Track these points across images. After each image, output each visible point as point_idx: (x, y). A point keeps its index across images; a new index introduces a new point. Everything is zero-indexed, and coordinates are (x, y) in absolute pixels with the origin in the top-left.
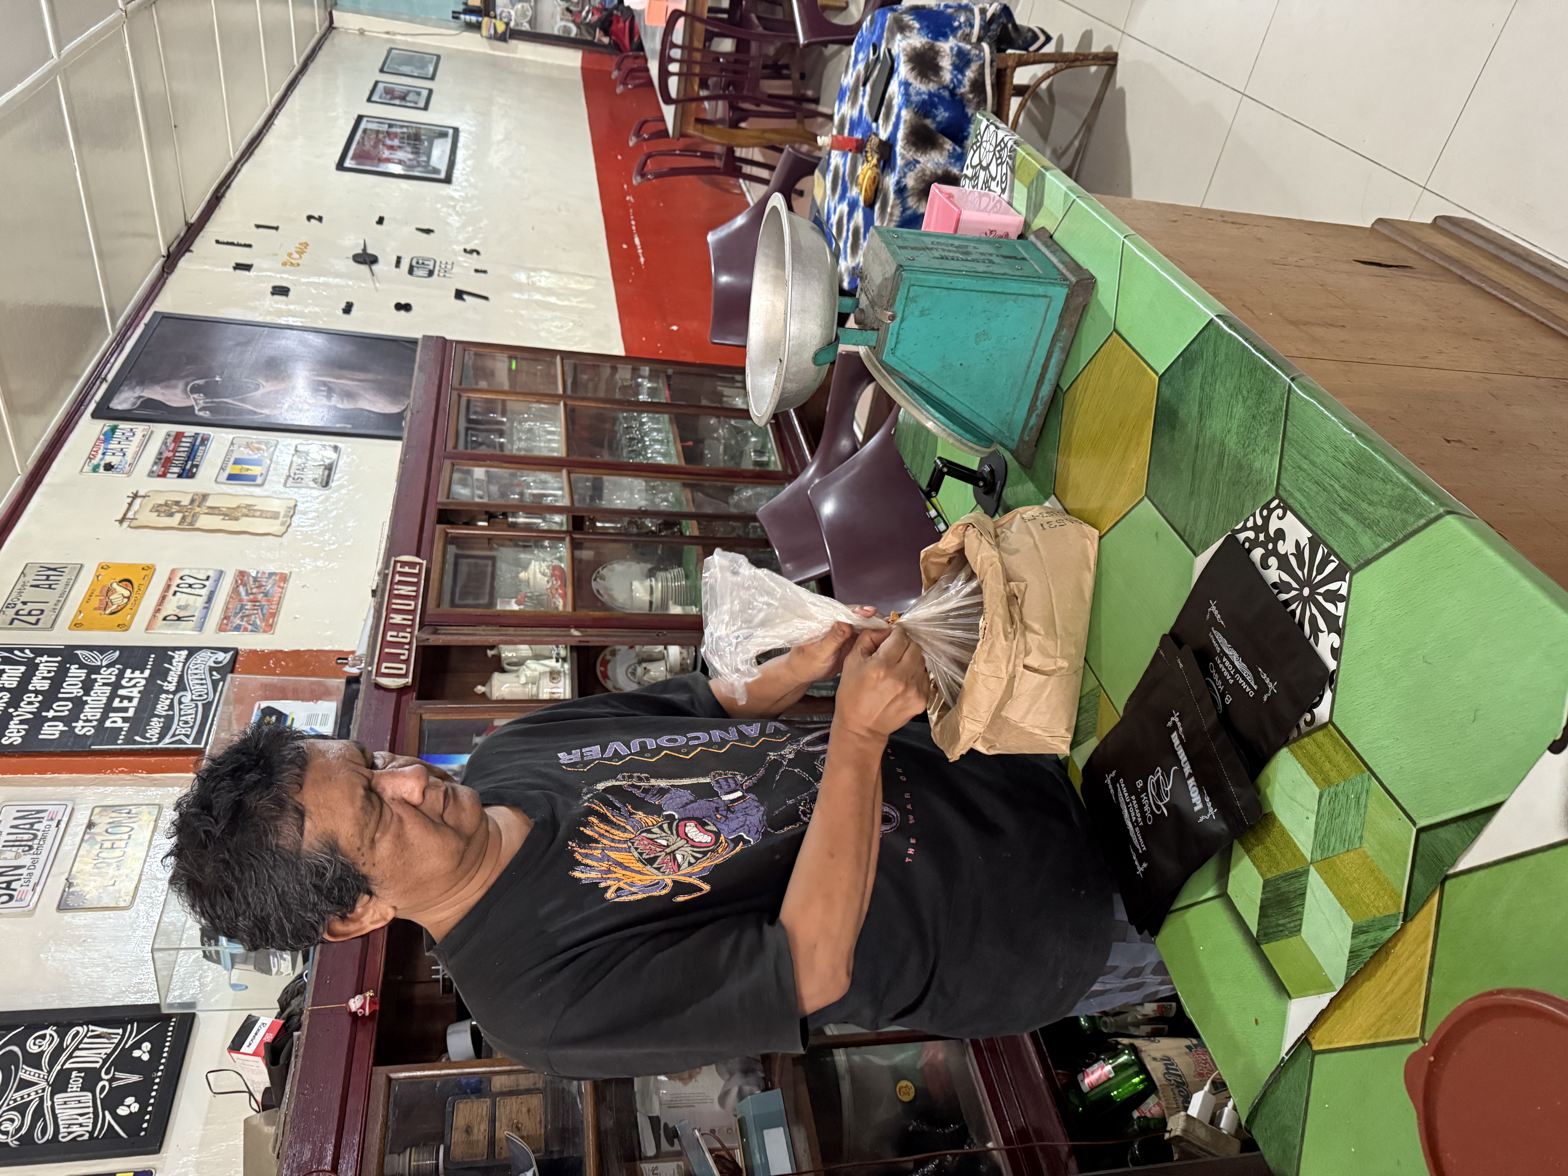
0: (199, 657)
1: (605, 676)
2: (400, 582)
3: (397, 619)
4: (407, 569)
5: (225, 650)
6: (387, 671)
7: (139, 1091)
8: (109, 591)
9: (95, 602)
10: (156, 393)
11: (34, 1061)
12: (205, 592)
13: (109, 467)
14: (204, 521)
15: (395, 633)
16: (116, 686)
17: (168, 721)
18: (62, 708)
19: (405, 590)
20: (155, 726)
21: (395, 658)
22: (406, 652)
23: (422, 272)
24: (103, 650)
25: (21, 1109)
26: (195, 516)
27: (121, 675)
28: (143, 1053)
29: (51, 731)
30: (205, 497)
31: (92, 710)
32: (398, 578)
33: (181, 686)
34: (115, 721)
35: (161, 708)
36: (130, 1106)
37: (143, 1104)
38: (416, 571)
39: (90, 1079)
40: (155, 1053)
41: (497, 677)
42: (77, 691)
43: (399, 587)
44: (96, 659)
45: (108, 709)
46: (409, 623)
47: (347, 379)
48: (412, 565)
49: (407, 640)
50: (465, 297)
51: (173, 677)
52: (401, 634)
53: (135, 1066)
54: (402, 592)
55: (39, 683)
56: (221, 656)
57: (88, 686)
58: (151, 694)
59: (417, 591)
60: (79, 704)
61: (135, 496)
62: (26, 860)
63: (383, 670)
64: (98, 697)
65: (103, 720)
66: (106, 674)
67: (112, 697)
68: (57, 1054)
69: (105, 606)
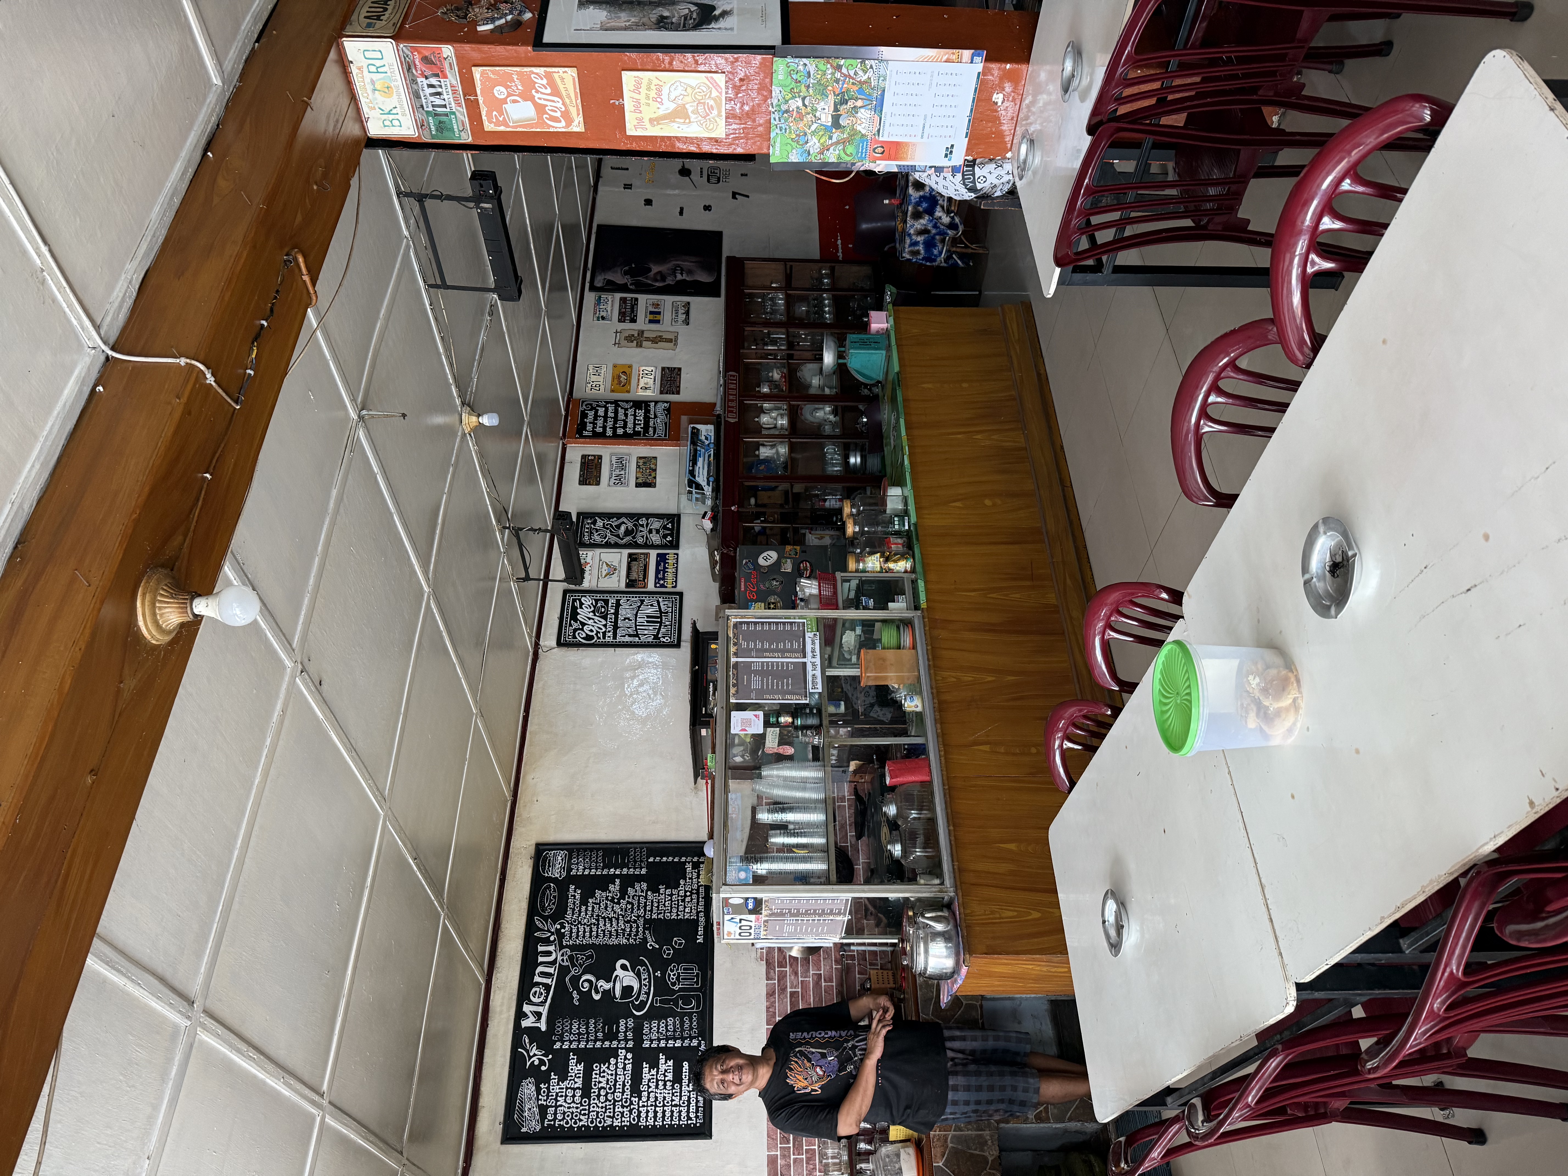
0: (659, 405)
1: (801, 414)
2: (730, 383)
3: (731, 397)
4: (732, 378)
5: (667, 402)
6: (730, 416)
7: (671, 535)
8: (619, 377)
9: (616, 381)
10: (610, 276)
11: (642, 526)
12: (652, 377)
13: (603, 318)
14: (645, 344)
15: (731, 403)
16: (635, 416)
17: (655, 429)
18: (620, 424)
19: (732, 386)
20: (651, 430)
21: (732, 412)
22: (735, 410)
23: (713, 180)
24: (627, 402)
25: (643, 537)
26: (641, 342)
27: (635, 412)
28: (669, 526)
29: (620, 431)
30: (643, 332)
31: (630, 425)
32: (729, 381)
33: (656, 416)
34: (638, 428)
35: (651, 424)
36: (669, 538)
37: (672, 537)
38: (735, 378)
39: (658, 531)
40: (673, 526)
41: (762, 415)
42: (623, 417)
43: (730, 385)
44: (626, 406)
45: (635, 424)
46: (735, 399)
47: (688, 261)
48: (734, 376)
49: (735, 405)
50: (737, 196)
51: (652, 412)
52: (733, 403)
53: (668, 529)
55: (611, 414)
56: (666, 405)
57: (626, 415)
58: (647, 419)
59: (736, 387)
60: (625, 423)
61: (617, 332)
62: (622, 472)
63: (728, 414)
64: (630, 419)
65: (634, 427)
66: (631, 412)
67: (635, 419)
68: (647, 524)
69: (620, 382)
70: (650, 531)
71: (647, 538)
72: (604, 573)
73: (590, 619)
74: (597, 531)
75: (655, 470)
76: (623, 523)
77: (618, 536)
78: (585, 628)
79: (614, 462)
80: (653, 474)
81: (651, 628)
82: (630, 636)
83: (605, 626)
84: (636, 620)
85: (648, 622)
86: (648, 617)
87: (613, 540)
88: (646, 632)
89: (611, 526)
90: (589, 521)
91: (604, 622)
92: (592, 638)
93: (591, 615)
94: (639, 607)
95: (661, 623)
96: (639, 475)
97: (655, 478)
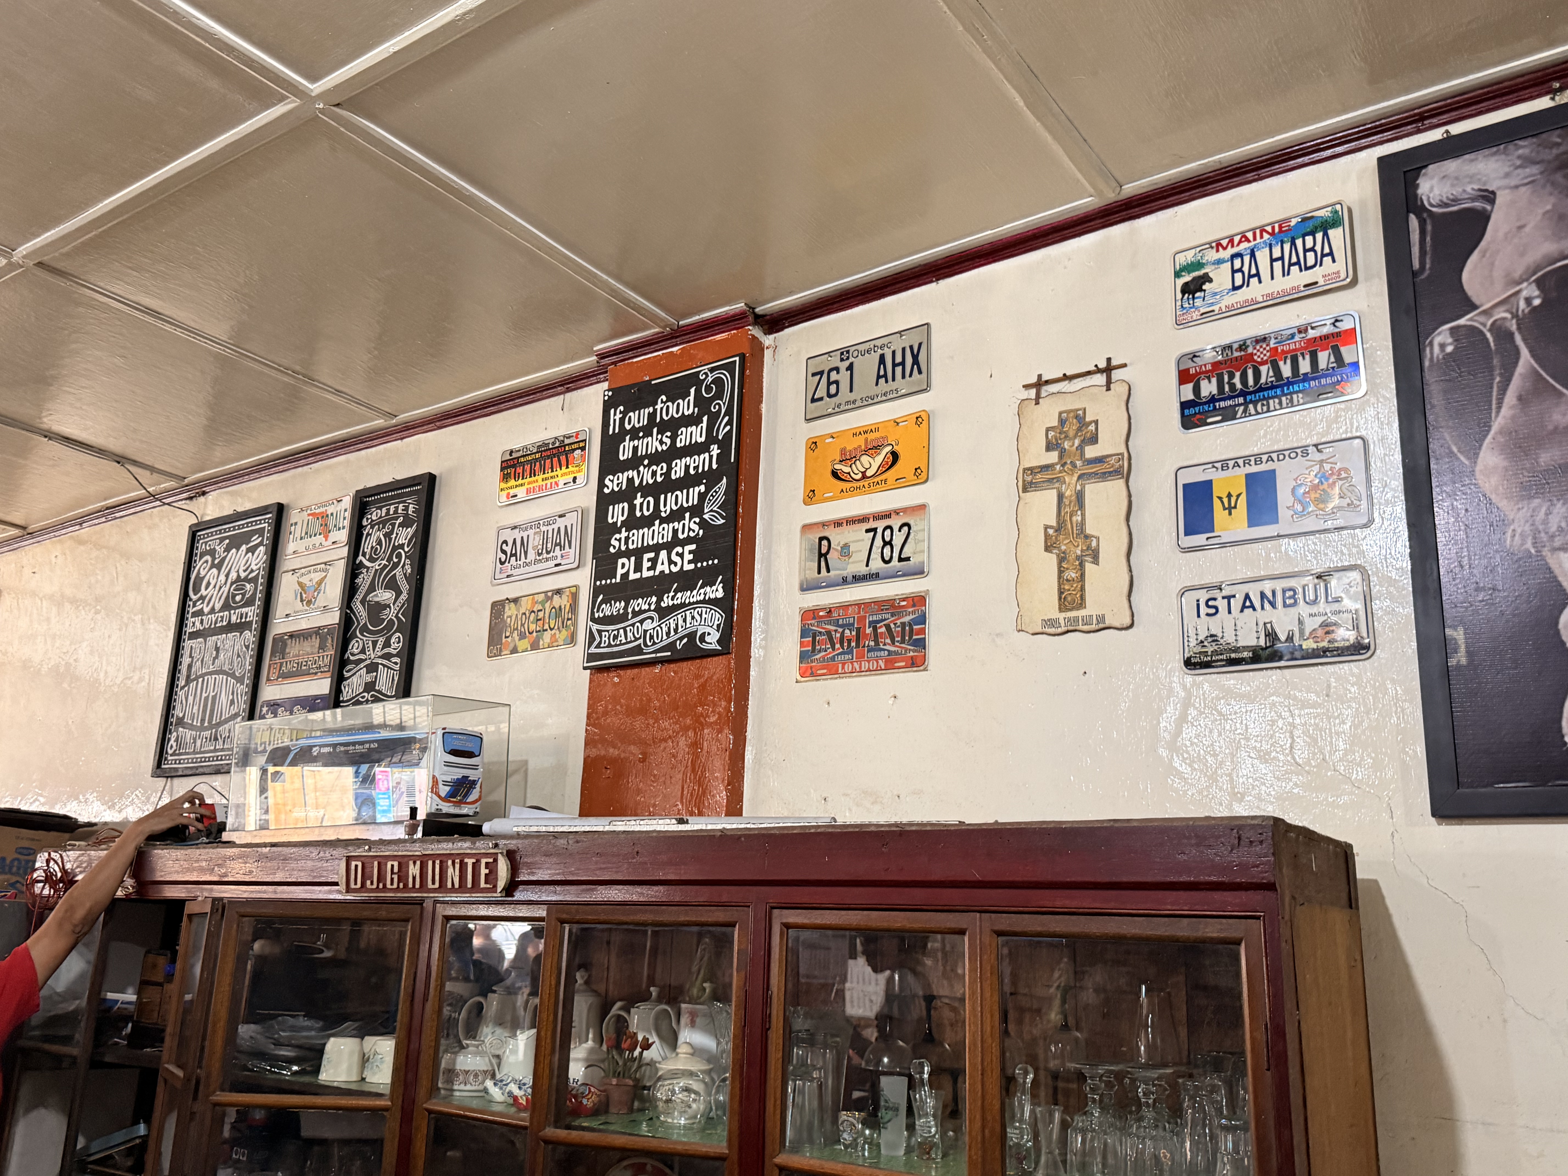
2: (463, 866)
3: (414, 870)
4: (484, 871)
6: (353, 867)
8: (876, 449)
9: (855, 443)
12: (877, 564)
15: (396, 869)
16: (676, 541)
17: (621, 618)
18: (643, 505)
20: (616, 608)
21: (368, 874)
22: (375, 886)
25: (363, 651)
29: (617, 513)
31: (638, 537)
32: (470, 862)
33: (668, 611)
34: (623, 566)
35: (639, 604)
38: (483, 885)
39: (371, 686)
42: (667, 509)
43: (457, 866)
45: (638, 553)
46: (410, 885)
49: (389, 886)
52: (395, 877)
54: (450, 870)
55: (681, 466)
58: (659, 584)
59: (453, 890)
60: (649, 520)
63: (353, 864)
64: (661, 533)
65: (627, 554)
66: (690, 526)
67: (657, 548)
68: (387, 656)
69: (849, 458)
70: (372, 668)
71: (361, 661)
72: (305, 580)
73: (227, 576)
74: (388, 535)
75: (535, 646)
76: (399, 593)
77: (372, 589)
78: (215, 571)
79: (561, 523)
80: (524, 644)
81: (195, 710)
82: (190, 666)
83: (212, 611)
84: (211, 673)
85: (207, 698)
86: (214, 697)
87: (364, 580)
88: (191, 699)
89: (395, 566)
90: (411, 508)
91: (218, 606)
92: (196, 591)
93: (233, 575)
94: (233, 675)
95: (202, 728)
96: (526, 605)
97: (514, 651)
